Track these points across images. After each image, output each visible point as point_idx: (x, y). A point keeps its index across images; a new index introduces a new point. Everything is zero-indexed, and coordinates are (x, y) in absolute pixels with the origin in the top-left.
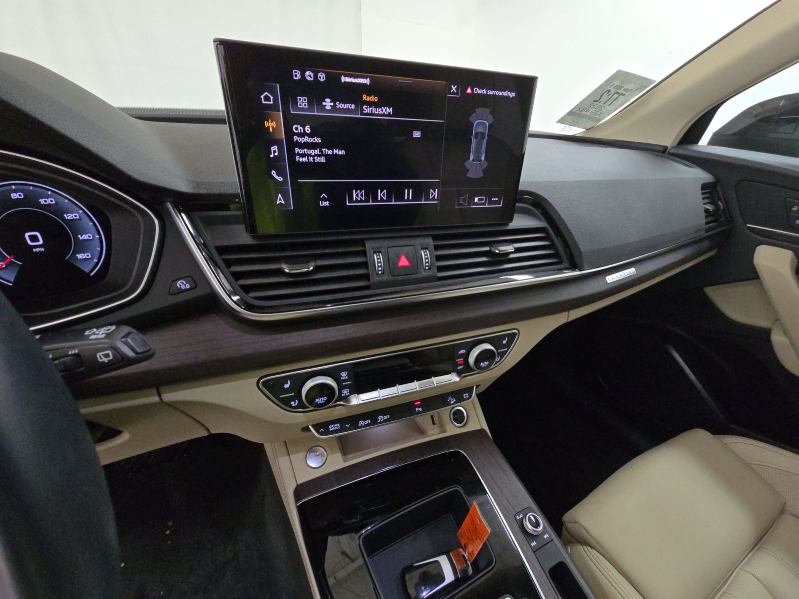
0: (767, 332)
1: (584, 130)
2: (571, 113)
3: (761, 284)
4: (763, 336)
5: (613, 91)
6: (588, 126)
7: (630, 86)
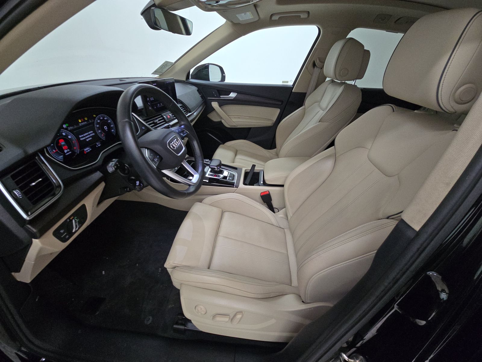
0: (221, 121)
1: (159, 76)
2: (155, 71)
3: (216, 111)
4: (221, 123)
5: (165, 65)
6: (160, 75)
7: (169, 64)
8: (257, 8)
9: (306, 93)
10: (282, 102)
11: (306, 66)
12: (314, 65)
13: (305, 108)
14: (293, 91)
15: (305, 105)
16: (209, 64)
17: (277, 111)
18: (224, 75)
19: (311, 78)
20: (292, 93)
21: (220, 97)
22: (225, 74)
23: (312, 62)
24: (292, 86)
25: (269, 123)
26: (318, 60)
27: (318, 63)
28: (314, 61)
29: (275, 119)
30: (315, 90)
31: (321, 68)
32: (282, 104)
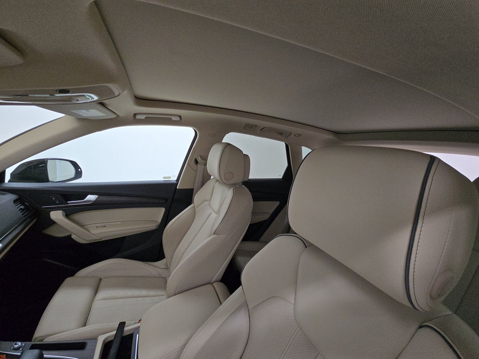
0: (70, 237)
8: (105, 106)
9: (192, 189)
10: (166, 200)
11: (188, 163)
12: (196, 162)
13: (194, 207)
14: (177, 188)
15: (193, 203)
16: (48, 159)
17: (162, 211)
18: (79, 170)
19: (196, 174)
20: (177, 190)
21: (68, 204)
22: (81, 169)
23: (193, 160)
24: (176, 182)
25: (152, 226)
26: (199, 158)
27: (199, 160)
28: (196, 159)
29: (159, 219)
30: (202, 187)
31: (205, 165)
32: (166, 202)
